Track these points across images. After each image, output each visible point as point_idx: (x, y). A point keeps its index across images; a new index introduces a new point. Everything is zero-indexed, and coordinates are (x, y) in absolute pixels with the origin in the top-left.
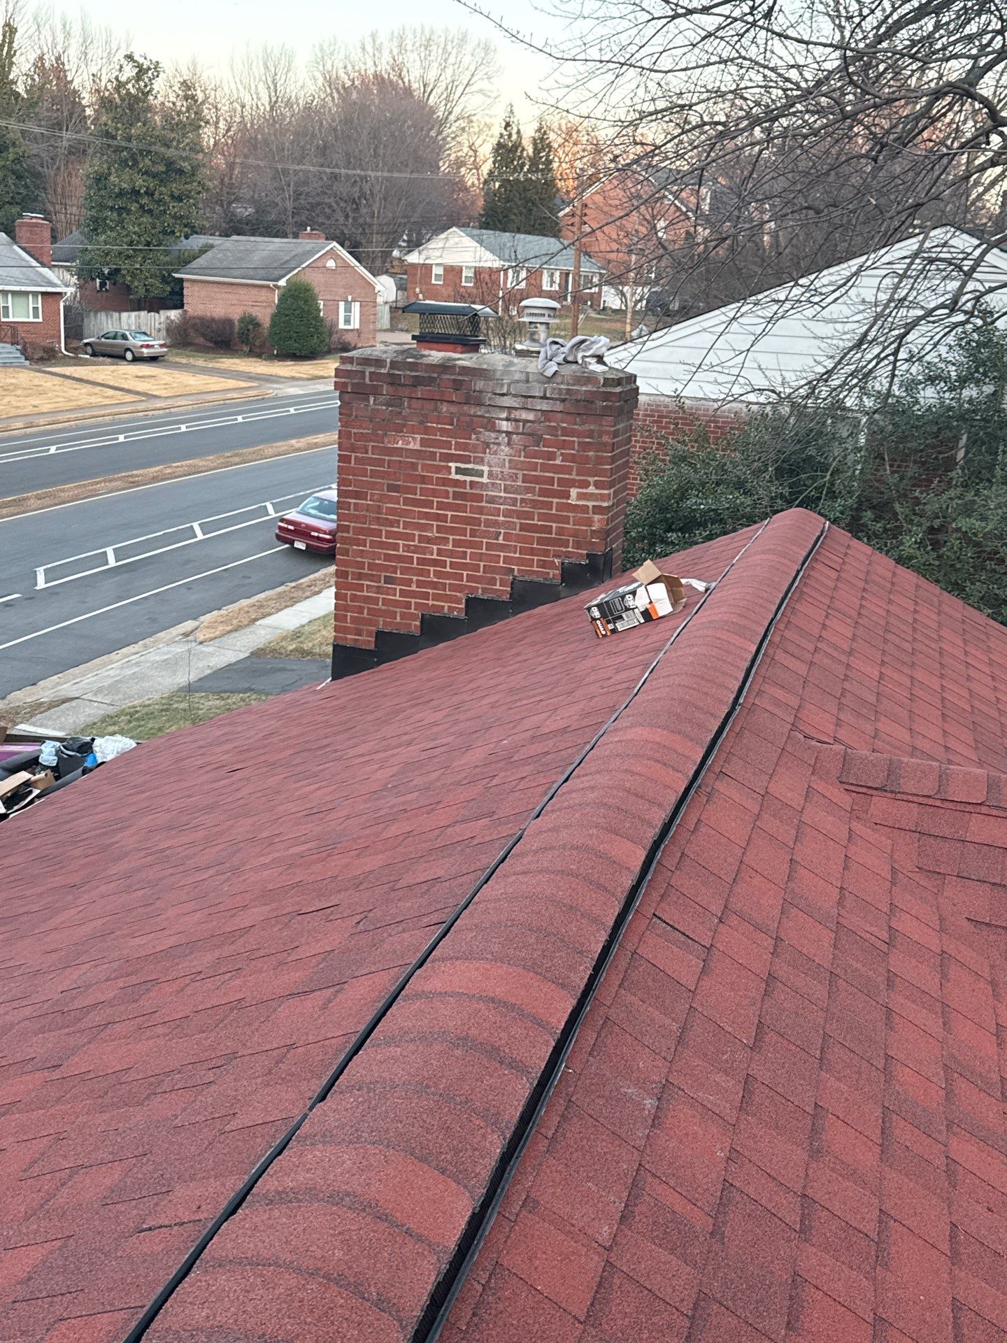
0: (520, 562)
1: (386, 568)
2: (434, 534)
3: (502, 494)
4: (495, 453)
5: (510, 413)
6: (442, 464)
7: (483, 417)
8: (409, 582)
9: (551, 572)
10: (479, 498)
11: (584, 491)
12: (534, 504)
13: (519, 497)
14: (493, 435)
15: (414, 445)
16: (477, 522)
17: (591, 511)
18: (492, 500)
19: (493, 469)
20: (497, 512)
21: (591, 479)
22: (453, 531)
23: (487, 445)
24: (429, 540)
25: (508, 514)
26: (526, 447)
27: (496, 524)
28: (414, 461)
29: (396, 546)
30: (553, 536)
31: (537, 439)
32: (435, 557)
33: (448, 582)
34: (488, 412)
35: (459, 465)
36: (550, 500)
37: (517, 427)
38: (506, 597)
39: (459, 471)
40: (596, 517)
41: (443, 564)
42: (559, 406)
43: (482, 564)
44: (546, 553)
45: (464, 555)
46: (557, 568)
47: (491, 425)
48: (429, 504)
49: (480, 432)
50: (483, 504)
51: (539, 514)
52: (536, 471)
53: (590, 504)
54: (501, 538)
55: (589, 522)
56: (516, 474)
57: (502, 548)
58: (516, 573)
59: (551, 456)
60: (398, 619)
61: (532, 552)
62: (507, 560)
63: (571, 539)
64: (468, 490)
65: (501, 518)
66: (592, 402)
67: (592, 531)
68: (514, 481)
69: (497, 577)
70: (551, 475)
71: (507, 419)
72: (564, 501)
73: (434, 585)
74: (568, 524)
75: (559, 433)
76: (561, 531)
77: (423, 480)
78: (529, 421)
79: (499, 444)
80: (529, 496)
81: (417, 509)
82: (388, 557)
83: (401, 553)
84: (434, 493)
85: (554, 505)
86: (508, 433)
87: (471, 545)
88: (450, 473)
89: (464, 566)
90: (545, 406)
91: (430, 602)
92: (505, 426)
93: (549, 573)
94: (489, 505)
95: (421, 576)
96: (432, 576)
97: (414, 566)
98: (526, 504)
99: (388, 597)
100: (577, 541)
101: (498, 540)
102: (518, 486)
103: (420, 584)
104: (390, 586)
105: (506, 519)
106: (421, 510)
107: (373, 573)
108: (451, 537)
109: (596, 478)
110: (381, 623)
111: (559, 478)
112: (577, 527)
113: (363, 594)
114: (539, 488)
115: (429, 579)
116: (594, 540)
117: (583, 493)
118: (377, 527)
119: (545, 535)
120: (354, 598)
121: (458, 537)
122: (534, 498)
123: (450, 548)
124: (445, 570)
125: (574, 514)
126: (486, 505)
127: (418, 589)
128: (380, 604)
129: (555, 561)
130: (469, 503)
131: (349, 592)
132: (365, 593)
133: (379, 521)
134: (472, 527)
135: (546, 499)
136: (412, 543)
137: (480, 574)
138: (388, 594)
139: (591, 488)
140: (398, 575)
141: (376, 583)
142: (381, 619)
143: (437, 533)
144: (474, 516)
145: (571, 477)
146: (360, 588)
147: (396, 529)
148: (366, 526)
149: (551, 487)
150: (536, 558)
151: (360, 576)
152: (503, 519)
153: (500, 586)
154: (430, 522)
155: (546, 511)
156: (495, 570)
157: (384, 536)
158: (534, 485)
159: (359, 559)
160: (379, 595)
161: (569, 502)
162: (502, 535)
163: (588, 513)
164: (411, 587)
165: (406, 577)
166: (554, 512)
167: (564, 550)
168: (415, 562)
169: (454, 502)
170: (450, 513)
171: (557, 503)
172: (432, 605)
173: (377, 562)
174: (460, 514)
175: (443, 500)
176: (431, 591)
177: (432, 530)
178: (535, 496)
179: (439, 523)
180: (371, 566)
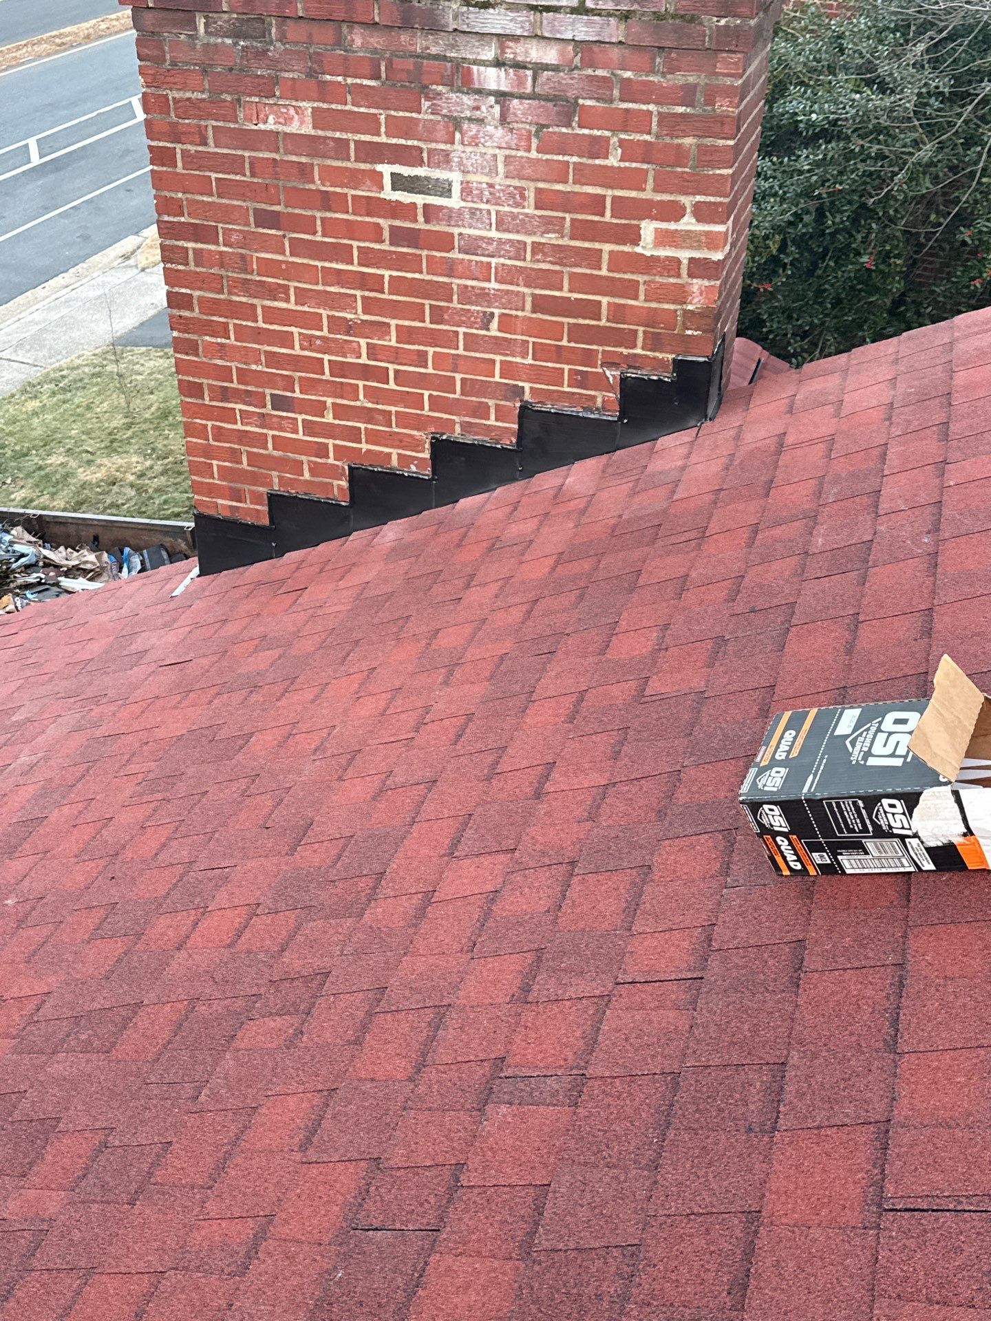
0: (536, 374)
1: (270, 380)
2: (358, 314)
3: (494, 234)
4: (474, 141)
5: (502, 48)
6: (363, 166)
7: (445, 58)
8: (320, 409)
9: (600, 397)
10: (445, 242)
11: (672, 226)
12: (561, 254)
13: (529, 240)
14: (468, 100)
15: (302, 126)
16: (445, 292)
17: (684, 272)
18: (472, 246)
19: (470, 177)
20: (484, 272)
21: (687, 201)
22: (394, 309)
23: (456, 123)
24: (349, 328)
25: (507, 275)
26: (541, 127)
27: (483, 296)
28: (304, 160)
29: (286, 340)
30: (603, 322)
31: (567, 109)
32: (364, 360)
33: (393, 409)
34: (453, 46)
35: (397, 169)
36: (597, 246)
37: (521, 82)
38: (509, 442)
39: (399, 182)
40: (697, 284)
41: (383, 375)
42: (614, 31)
43: (458, 377)
44: (588, 359)
45: (421, 359)
46: (610, 388)
47: (461, 78)
48: (344, 254)
49: (439, 94)
50: (455, 255)
51: (572, 276)
52: (566, 182)
53: (684, 255)
54: (494, 324)
55: (680, 295)
56: (522, 190)
57: (498, 345)
58: (527, 396)
59: (598, 148)
60: (307, 475)
61: (559, 354)
62: (508, 369)
63: (641, 329)
64: (421, 224)
65: (493, 285)
66: (693, 19)
67: (685, 312)
68: (517, 205)
69: (491, 403)
70: (599, 191)
71: (498, 63)
72: (627, 248)
73: (368, 415)
74: (636, 298)
75: (616, 93)
76: (618, 313)
77: (326, 201)
78: (546, 67)
79: (480, 121)
80: (551, 238)
81: (319, 264)
82: (272, 359)
83: (297, 351)
84: (351, 230)
85: (605, 257)
86: (502, 97)
87: (434, 338)
88: (382, 188)
89: (423, 381)
90: (581, 29)
91: (364, 446)
92: (493, 79)
93: (594, 397)
94: (467, 257)
95: (342, 397)
96: (361, 397)
97: (327, 376)
98: (545, 254)
99: (282, 434)
100: (653, 333)
101: (488, 329)
102: (527, 215)
103: (339, 411)
104: (284, 414)
105: (504, 287)
106: (327, 265)
107: (249, 388)
108: (393, 322)
109: (698, 198)
110: (276, 480)
111: (614, 198)
112: (654, 305)
113: (234, 427)
114: (573, 220)
115: (358, 404)
116: (689, 332)
117: (667, 231)
118: (244, 299)
119: (587, 322)
120: (219, 434)
121: (407, 323)
122: (561, 242)
123: (393, 343)
124: (385, 386)
125: (646, 278)
126: (461, 256)
127: (337, 422)
128: (270, 446)
129: (608, 373)
130: (424, 253)
131: (210, 424)
132: (239, 426)
133: (246, 286)
134: (434, 303)
135: (587, 245)
136: (318, 333)
137: (456, 396)
138: (282, 429)
139: (686, 219)
140: (297, 394)
141: (256, 406)
142: (275, 474)
143: (364, 312)
144: (435, 278)
145: (642, 195)
146: (229, 415)
147: (283, 305)
148: (222, 297)
149: (596, 218)
150: (566, 367)
151: (225, 394)
152: (497, 286)
153: (497, 420)
154: (348, 291)
155: (588, 271)
156: (484, 389)
157: (260, 318)
158: (560, 214)
159: (219, 362)
160: (265, 431)
161: (638, 250)
162: (496, 319)
163: (679, 276)
164: (323, 417)
165: (313, 398)
166: (604, 272)
167: (625, 351)
168: (327, 370)
169: (393, 249)
170: (387, 273)
171: (611, 252)
172: (368, 451)
173: (254, 367)
174: (409, 275)
175: (372, 245)
176: (362, 426)
177: (355, 308)
178: (562, 237)
179: (367, 294)
180: (244, 376)
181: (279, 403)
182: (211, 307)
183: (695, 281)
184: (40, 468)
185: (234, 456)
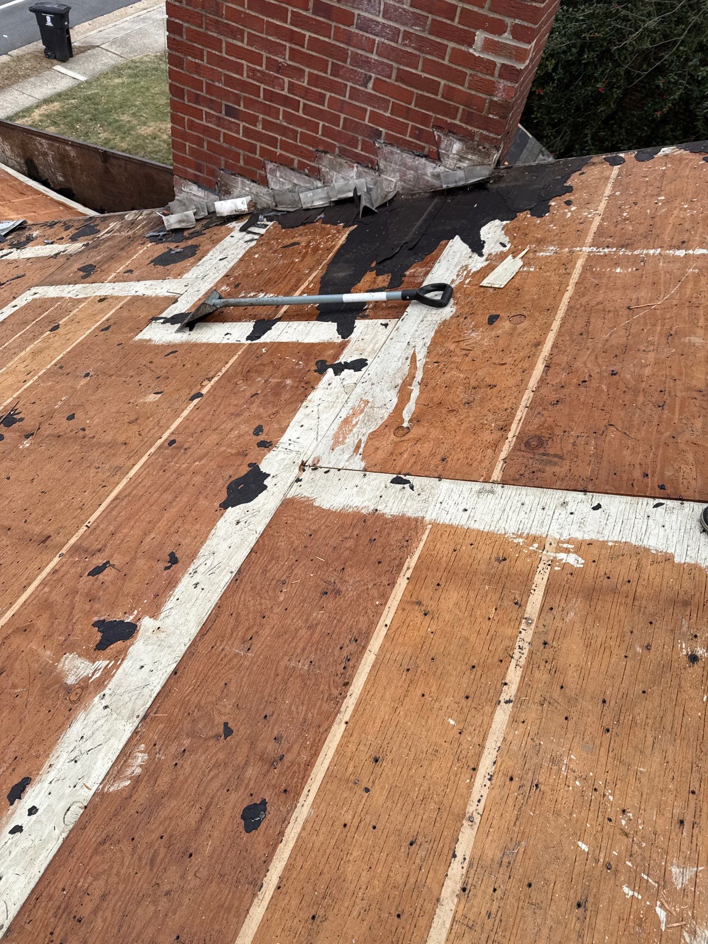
0: (391, 124)
1: (226, 95)
2: (285, 60)
3: (380, 19)
8: (254, 120)
10: (348, 18)
11: (496, 38)
12: (421, 43)
13: (402, 28)
16: (342, 55)
17: (497, 73)
18: (365, 25)
20: (370, 46)
21: (509, 21)
22: (309, 61)
24: (279, 68)
25: (385, 51)
27: (366, 63)
29: (238, 69)
30: (439, 98)
32: (285, 92)
33: (300, 130)
36: (445, 42)
40: (503, 84)
41: (295, 105)
43: (343, 116)
44: (425, 120)
45: (321, 99)
46: (435, 143)
48: (282, 14)
50: (353, 29)
51: (426, 60)
53: (499, 61)
54: (370, 85)
55: (490, 89)
57: (371, 99)
61: (408, 113)
62: (374, 117)
63: (462, 107)
65: (374, 56)
67: (492, 101)
69: (360, 138)
70: (453, 2)
72: (463, 48)
73: (283, 130)
74: (463, 85)
76: (449, 93)
80: (416, 30)
81: (266, 19)
82: (229, 81)
83: (245, 78)
85: (449, 51)
87: (332, 86)
89: (320, 114)
91: (278, 151)
93: (423, 148)
94: (361, 33)
95: (269, 115)
96: (281, 117)
97: (261, 99)
98: (411, 41)
99: (230, 133)
100: (469, 112)
101: (366, 87)
102: (404, 10)
103: (267, 125)
104: (232, 120)
105: (380, 59)
106: (270, 20)
107: (213, 98)
108: (307, 70)
109: (517, 21)
110: (223, 162)
111: (463, 8)
112: (473, 92)
113: (201, 122)
114: (433, 20)
115: (278, 122)
116: (491, 116)
117: (492, 41)
118: (215, 35)
119: (429, 95)
120: (192, 125)
121: (316, 72)
122: (422, 34)
123: (305, 84)
124: (297, 113)
125: (472, 72)
126: (357, 31)
127: (264, 131)
128: (222, 139)
129: (435, 133)
130: (334, 24)
131: (186, 117)
132: (204, 123)
133: (217, 25)
134: (335, 61)
135: (439, 40)
136: (258, 68)
137: (340, 129)
138: (230, 130)
139: (506, 34)
140: (242, 108)
141: (215, 111)
142: (222, 158)
143: (290, 59)
144: (338, 44)
145: (481, 11)
146: (198, 114)
147: (240, 44)
148: (202, 30)
149: (448, 22)
150: (411, 123)
151: (197, 99)
152: (376, 58)
153: (362, 150)
154: (281, 42)
155: (436, 59)
156: (357, 127)
157: (224, 50)
158: (426, 14)
159: (196, 76)
160: (219, 129)
161: (471, 51)
162: (372, 81)
163: (492, 75)
164: (256, 126)
165: (251, 112)
166: (446, 62)
167: (449, 121)
168: (262, 95)
169: (314, 17)
170: (308, 34)
171: (453, 49)
172: (281, 155)
173: (217, 84)
174: (321, 38)
175: (301, 11)
176: (279, 137)
177: (284, 55)
178: (424, 31)
179: (293, 46)
180: (210, 89)
181: (230, 112)
182: (195, 36)
183: (502, 81)
184: (117, 121)
185: (200, 142)
